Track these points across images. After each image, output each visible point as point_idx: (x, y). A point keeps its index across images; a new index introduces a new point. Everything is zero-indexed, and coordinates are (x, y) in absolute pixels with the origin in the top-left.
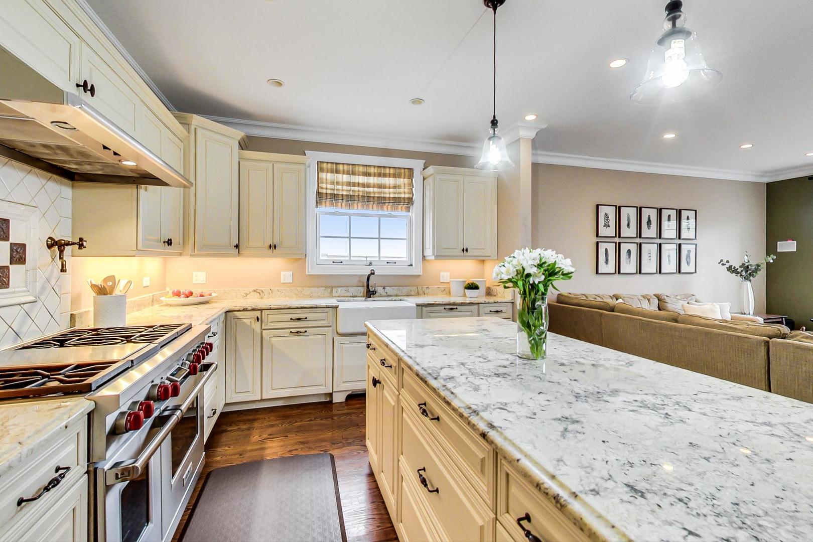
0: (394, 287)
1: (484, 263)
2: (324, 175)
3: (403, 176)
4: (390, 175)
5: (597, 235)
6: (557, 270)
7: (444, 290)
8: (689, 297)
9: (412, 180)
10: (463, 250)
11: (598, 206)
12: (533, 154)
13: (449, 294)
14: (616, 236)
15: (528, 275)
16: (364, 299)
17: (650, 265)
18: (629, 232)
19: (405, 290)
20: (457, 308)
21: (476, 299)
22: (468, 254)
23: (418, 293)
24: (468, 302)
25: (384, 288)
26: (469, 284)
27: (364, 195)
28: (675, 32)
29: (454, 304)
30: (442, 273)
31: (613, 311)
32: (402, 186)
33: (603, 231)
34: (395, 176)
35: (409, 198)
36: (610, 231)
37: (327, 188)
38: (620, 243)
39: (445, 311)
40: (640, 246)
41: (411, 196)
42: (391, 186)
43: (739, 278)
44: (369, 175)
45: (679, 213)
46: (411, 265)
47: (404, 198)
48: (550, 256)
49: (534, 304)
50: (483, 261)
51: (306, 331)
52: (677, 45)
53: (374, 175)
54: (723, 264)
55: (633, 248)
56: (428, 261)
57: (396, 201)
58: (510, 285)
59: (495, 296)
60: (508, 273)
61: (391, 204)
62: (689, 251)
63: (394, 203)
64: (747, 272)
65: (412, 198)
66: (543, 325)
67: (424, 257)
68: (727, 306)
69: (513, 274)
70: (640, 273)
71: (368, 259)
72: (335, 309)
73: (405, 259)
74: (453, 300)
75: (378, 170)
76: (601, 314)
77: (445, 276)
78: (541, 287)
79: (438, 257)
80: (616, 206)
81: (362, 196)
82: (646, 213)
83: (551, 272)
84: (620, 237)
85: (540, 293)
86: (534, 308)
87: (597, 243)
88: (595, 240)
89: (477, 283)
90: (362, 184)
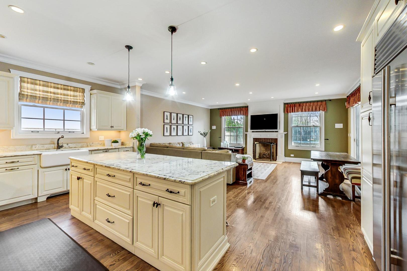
0: (74, 144)
1: (120, 132)
2: (25, 85)
3: (79, 91)
4: (71, 90)
5: (164, 122)
6: (148, 134)
7: (101, 144)
8: (191, 143)
9: (84, 94)
10: (111, 127)
11: (164, 112)
12: (141, 90)
13: (103, 145)
14: (170, 123)
15: (140, 136)
16: (56, 150)
17: (180, 133)
18: (174, 121)
19: (80, 145)
20: (109, 151)
21: (117, 147)
22: (113, 128)
23: (87, 146)
24: (114, 148)
25: (67, 144)
26: (114, 141)
27: (54, 98)
28: (172, 85)
29: (108, 149)
30: (100, 137)
31: (168, 148)
32: (79, 96)
33: (166, 121)
34: (74, 91)
35: (83, 102)
36: (168, 121)
37: (27, 92)
38: (171, 125)
39: (103, 152)
40: (177, 126)
41: (83, 101)
42: (72, 95)
43: (203, 137)
44: (58, 88)
45: (188, 116)
46: (83, 133)
47: (79, 102)
48: (146, 130)
49: (142, 144)
50: (120, 131)
51: (18, 168)
52: (172, 87)
53: (61, 89)
54: (199, 132)
55: (175, 127)
56: (93, 131)
57: (75, 103)
58: (135, 138)
59: (125, 145)
60: (134, 135)
61: (71, 104)
62: (191, 128)
63: (73, 104)
64: (205, 135)
65: (84, 102)
66: (144, 149)
67: (90, 129)
68: (199, 145)
69: (136, 135)
70: (177, 135)
71: (56, 130)
72: (39, 155)
73: (80, 130)
74: (106, 148)
75: (63, 87)
76: (164, 149)
77: (102, 138)
78: (144, 139)
79: (99, 129)
80: (170, 113)
81: (53, 99)
82: (179, 115)
83: (147, 135)
84: (171, 123)
85: (144, 140)
86: (142, 145)
87: (164, 125)
88: (163, 124)
89: (117, 140)
90: (53, 92)
